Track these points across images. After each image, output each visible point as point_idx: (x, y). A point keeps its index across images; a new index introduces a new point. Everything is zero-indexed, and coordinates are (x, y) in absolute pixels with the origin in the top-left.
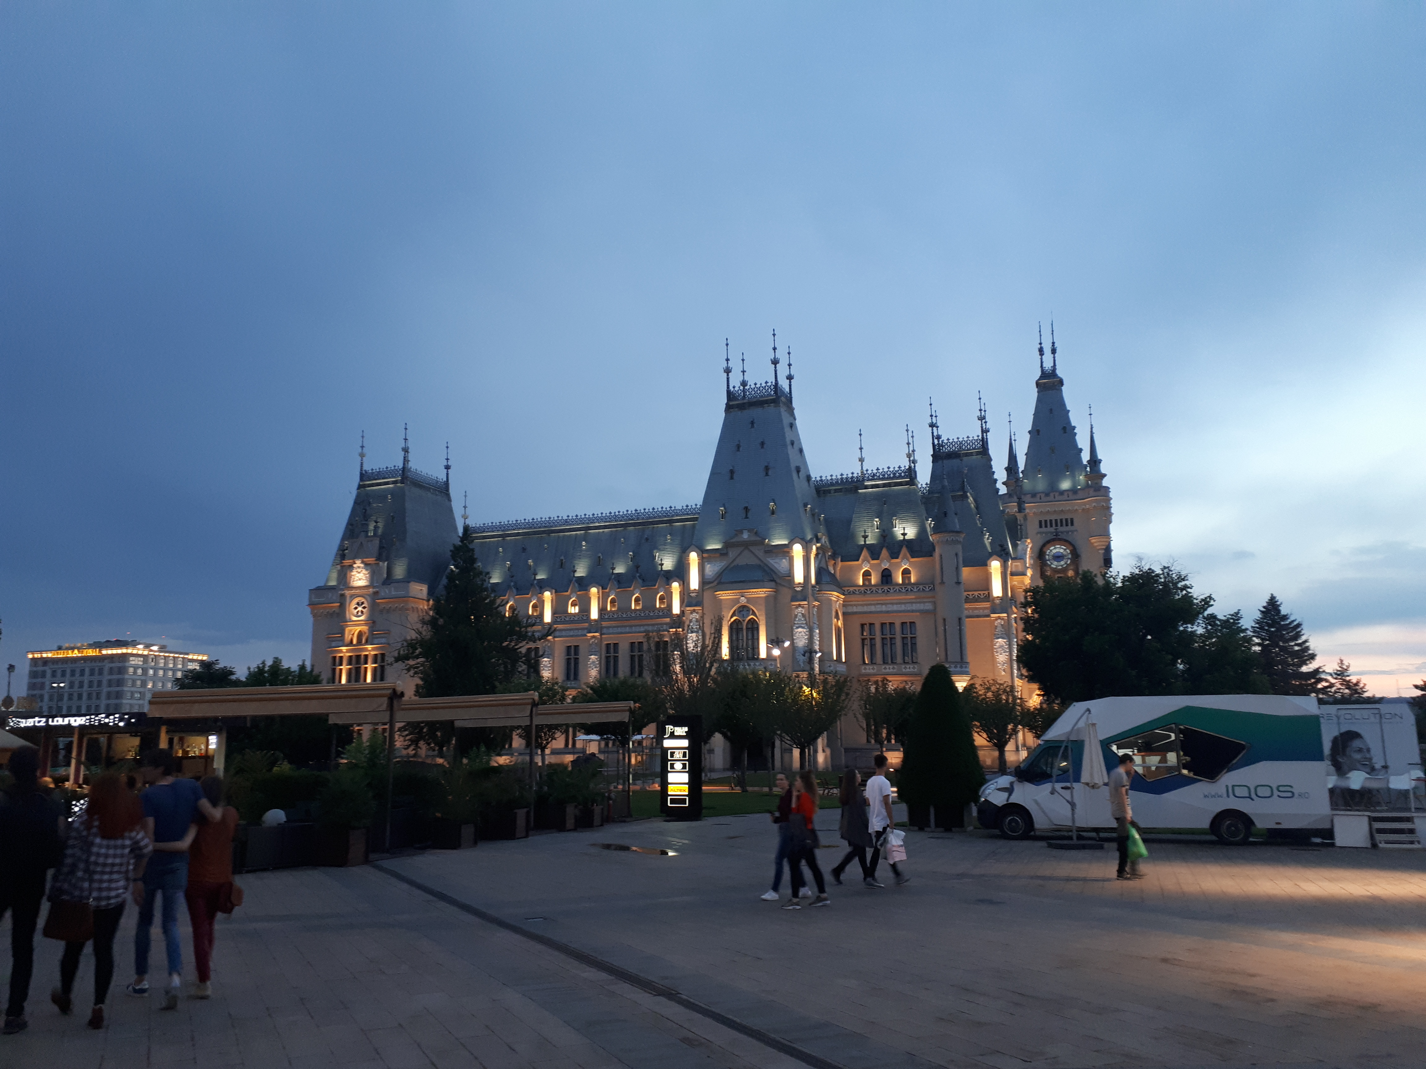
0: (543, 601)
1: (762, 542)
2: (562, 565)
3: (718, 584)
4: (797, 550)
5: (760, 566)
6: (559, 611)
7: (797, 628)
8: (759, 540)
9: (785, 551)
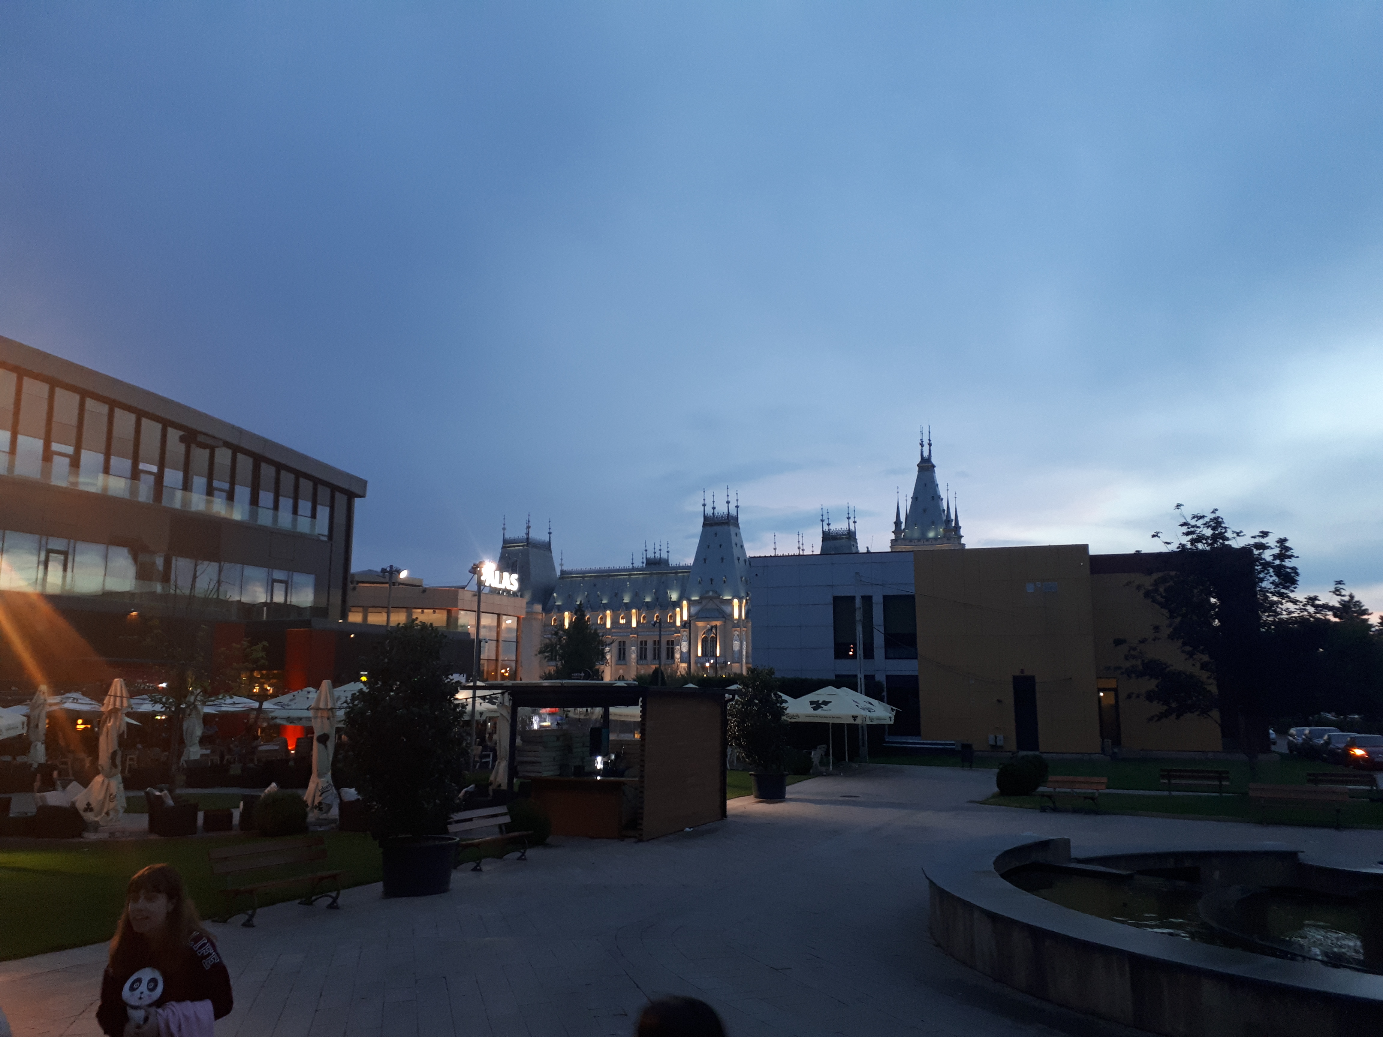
0: (606, 616)
1: (719, 597)
2: (616, 595)
3: (697, 618)
4: (736, 601)
5: (718, 609)
6: (615, 622)
7: (735, 641)
8: (718, 596)
9: (730, 602)
